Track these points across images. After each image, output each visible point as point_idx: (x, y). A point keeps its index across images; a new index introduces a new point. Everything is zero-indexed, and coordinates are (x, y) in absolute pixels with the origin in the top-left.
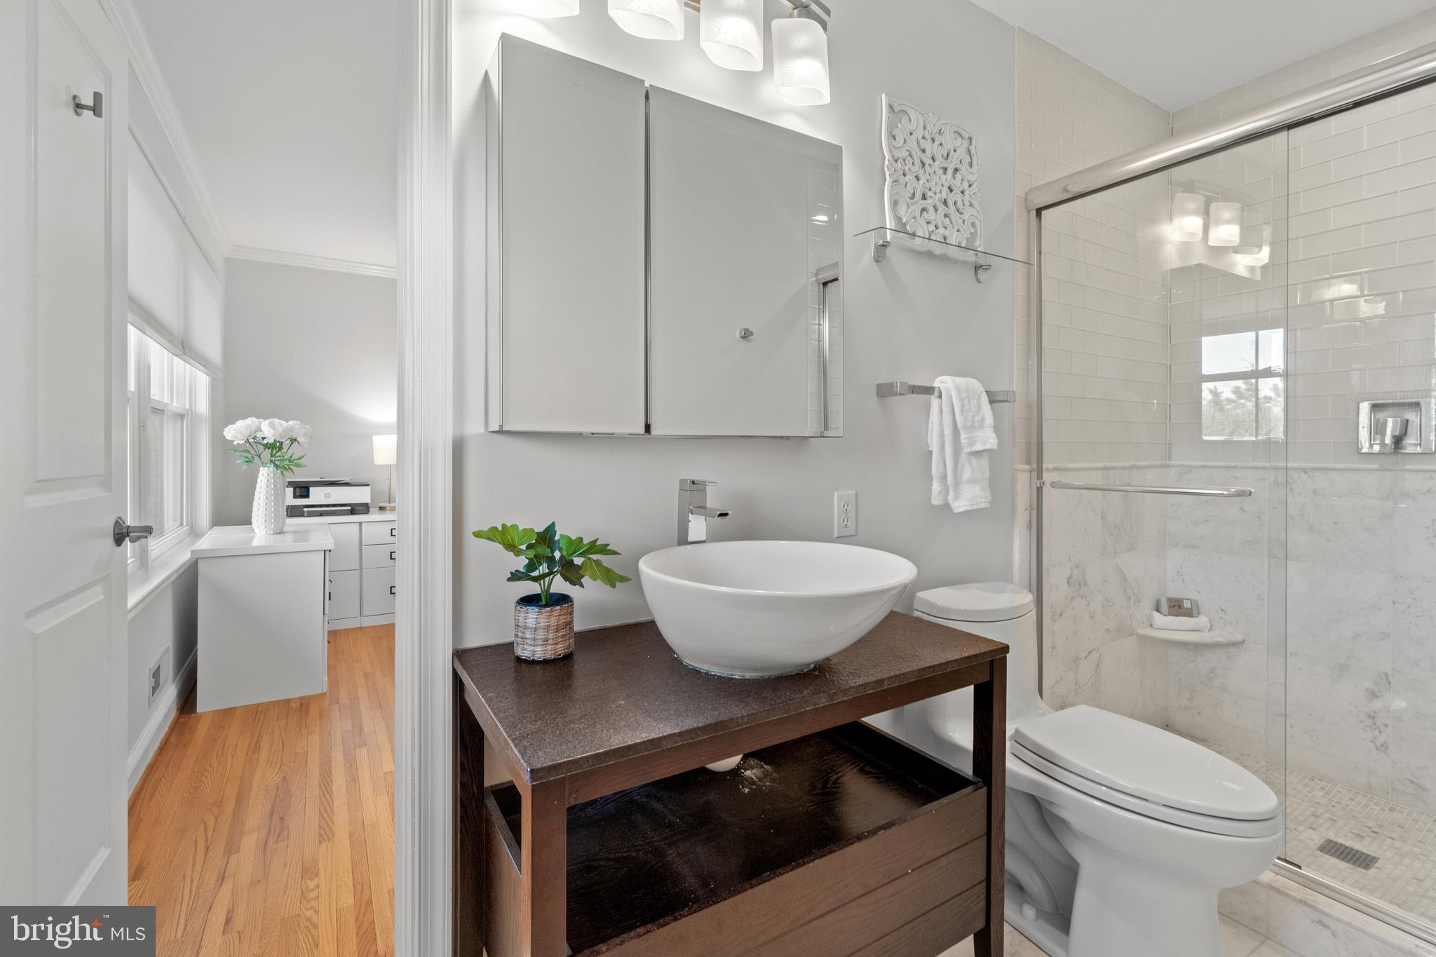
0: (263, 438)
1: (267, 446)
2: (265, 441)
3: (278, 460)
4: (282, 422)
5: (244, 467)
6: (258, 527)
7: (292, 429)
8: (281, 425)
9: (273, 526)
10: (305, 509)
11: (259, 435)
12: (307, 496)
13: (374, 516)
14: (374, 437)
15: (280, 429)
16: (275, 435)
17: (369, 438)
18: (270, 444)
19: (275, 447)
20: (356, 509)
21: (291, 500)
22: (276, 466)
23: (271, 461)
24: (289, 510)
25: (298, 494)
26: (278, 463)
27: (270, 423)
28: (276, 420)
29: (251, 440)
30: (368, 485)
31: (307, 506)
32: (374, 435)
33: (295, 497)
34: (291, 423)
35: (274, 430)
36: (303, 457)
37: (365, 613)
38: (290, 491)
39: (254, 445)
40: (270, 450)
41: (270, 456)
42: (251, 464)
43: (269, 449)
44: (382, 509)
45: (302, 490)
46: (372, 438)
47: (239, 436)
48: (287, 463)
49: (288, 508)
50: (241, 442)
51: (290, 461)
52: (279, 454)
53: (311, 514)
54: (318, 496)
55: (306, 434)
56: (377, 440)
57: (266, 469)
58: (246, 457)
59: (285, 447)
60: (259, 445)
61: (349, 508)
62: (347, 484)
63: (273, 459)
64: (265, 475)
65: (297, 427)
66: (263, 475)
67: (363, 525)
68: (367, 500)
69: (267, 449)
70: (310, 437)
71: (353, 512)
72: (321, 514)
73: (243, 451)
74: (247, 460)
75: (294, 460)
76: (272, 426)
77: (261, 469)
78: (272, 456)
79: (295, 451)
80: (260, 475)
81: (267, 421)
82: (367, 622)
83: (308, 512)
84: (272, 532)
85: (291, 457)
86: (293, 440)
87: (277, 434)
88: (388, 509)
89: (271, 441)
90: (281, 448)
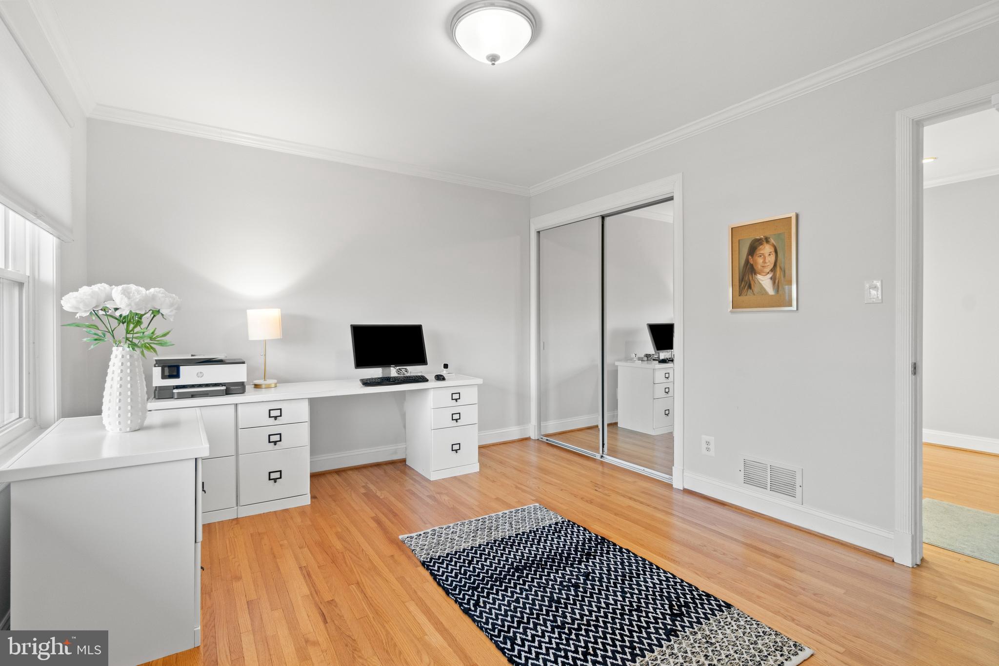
0: (116, 309)
1: (123, 320)
2: (117, 314)
3: (136, 338)
4: (141, 289)
5: (92, 347)
6: (110, 424)
7: (153, 298)
8: (139, 292)
9: (129, 422)
10: (175, 391)
11: (110, 305)
12: (177, 376)
13: (251, 396)
14: (248, 311)
15: (138, 297)
16: (129, 305)
17: (243, 312)
18: (125, 317)
19: (132, 320)
20: (232, 389)
21: (158, 381)
22: (133, 346)
23: (127, 339)
24: (157, 392)
25: (167, 373)
26: (136, 341)
27: (123, 289)
28: (133, 287)
29: (101, 313)
30: (243, 363)
31: (178, 387)
32: (250, 308)
33: (164, 377)
34: (152, 290)
35: (129, 298)
36: (168, 333)
37: (242, 502)
38: (157, 371)
39: (105, 319)
40: (125, 324)
41: (125, 332)
42: (101, 342)
43: (123, 323)
44: (257, 386)
45: (172, 369)
46: (246, 313)
47: (81, 306)
48: (148, 341)
49: (156, 390)
50: (85, 314)
51: (151, 339)
52: (138, 329)
53: (181, 396)
54: (189, 375)
55: (172, 305)
56: (252, 314)
57: (121, 349)
58: (95, 334)
59: (145, 320)
60: (112, 320)
61: (224, 388)
62: (220, 362)
63: (129, 336)
64: (118, 355)
65: (160, 295)
66: (116, 357)
67: (239, 407)
68: (243, 378)
69: (121, 324)
70: (178, 309)
71: (228, 392)
72: (193, 396)
73: (88, 327)
74: (96, 337)
75: (157, 337)
76: (126, 293)
77: (114, 349)
78: (127, 333)
79: (159, 326)
80: (113, 357)
81: (120, 288)
82: (244, 512)
83: (178, 393)
84: (128, 429)
85: (153, 333)
86: (156, 313)
87: (133, 304)
88: (263, 386)
89: (125, 313)
90: (139, 323)
